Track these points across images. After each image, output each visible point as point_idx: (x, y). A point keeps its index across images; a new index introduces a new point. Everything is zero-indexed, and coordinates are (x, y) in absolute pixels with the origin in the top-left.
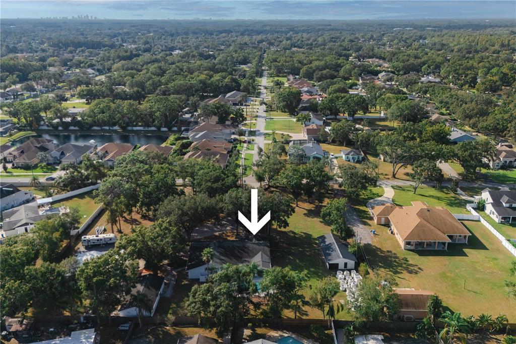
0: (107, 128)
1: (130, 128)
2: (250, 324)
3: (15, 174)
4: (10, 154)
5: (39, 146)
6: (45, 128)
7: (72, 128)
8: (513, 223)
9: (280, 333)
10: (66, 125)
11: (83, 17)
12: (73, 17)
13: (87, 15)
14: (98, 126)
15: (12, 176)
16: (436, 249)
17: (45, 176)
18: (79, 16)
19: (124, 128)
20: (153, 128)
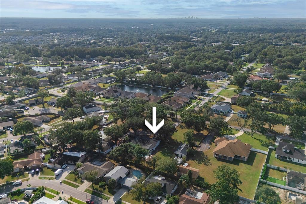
0: (147, 85)
1: (156, 86)
2: (130, 164)
3: (102, 100)
4: (104, 92)
5: (114, 90)
6: (125, 82)
7: (135, 83)
8: (283, 159)
9: (137, 169)
10: (133, 82)
11: (190, 18)
12: (185, 18)
13: (193, 17)
14: (144, 84)
15: (101, 100)
16: (228, 160)
17: (111, 102)
18: (188, 17)
19: (154, 86)
20: (165, 87)
